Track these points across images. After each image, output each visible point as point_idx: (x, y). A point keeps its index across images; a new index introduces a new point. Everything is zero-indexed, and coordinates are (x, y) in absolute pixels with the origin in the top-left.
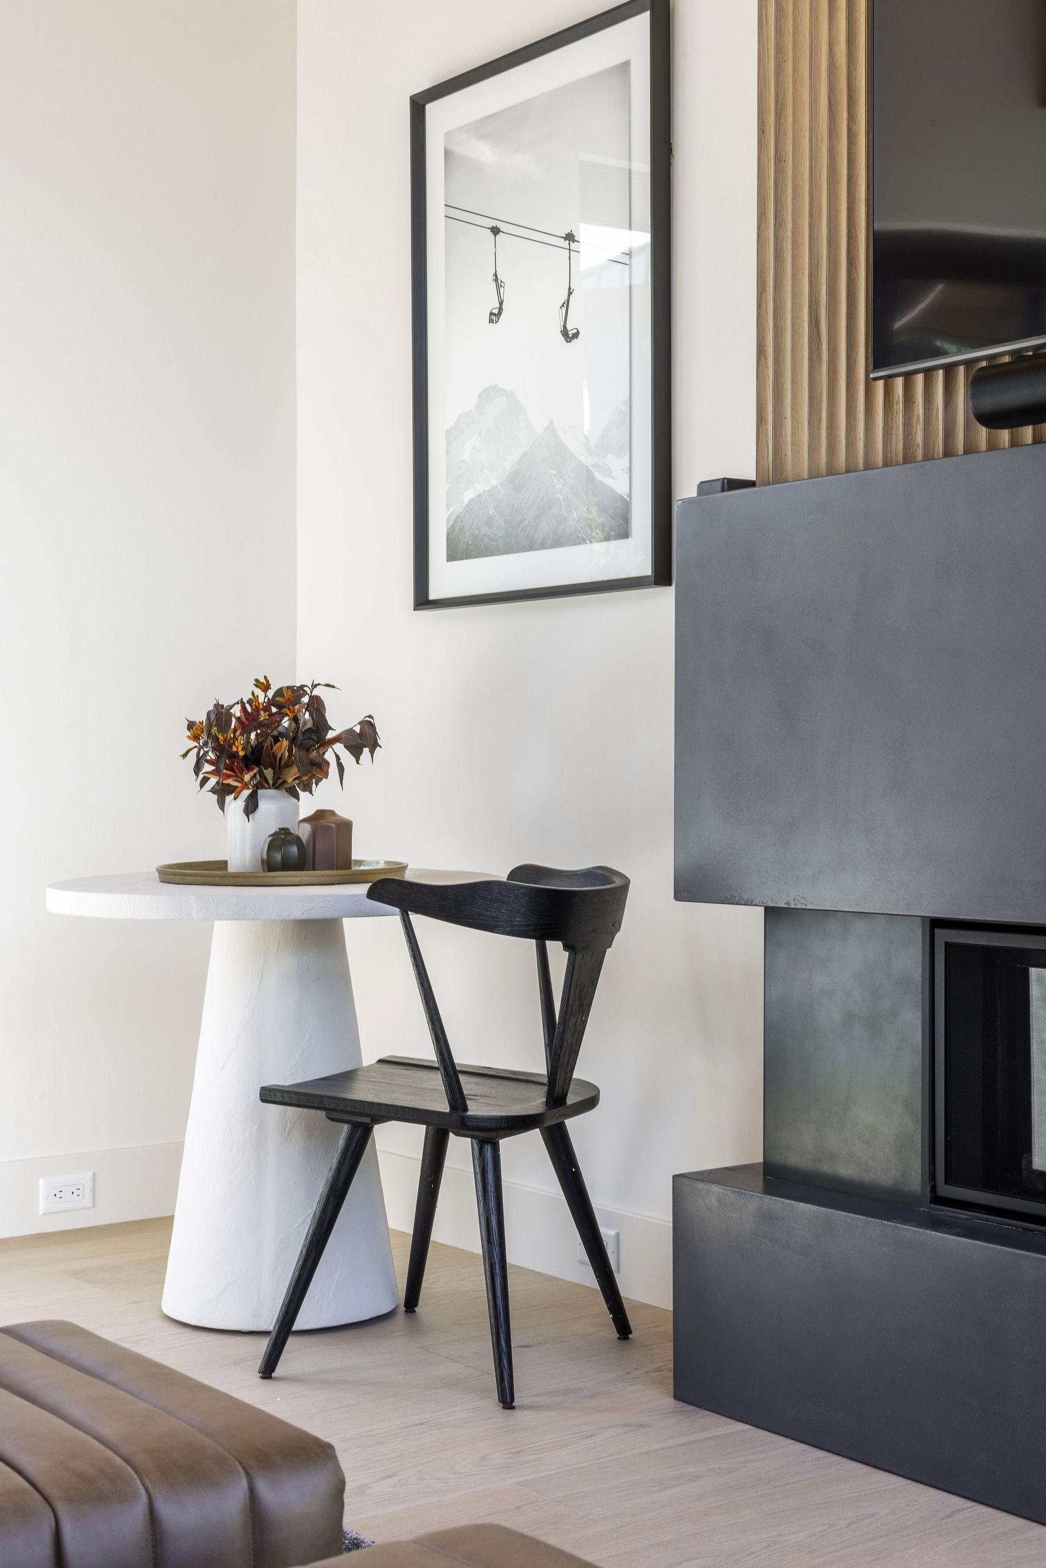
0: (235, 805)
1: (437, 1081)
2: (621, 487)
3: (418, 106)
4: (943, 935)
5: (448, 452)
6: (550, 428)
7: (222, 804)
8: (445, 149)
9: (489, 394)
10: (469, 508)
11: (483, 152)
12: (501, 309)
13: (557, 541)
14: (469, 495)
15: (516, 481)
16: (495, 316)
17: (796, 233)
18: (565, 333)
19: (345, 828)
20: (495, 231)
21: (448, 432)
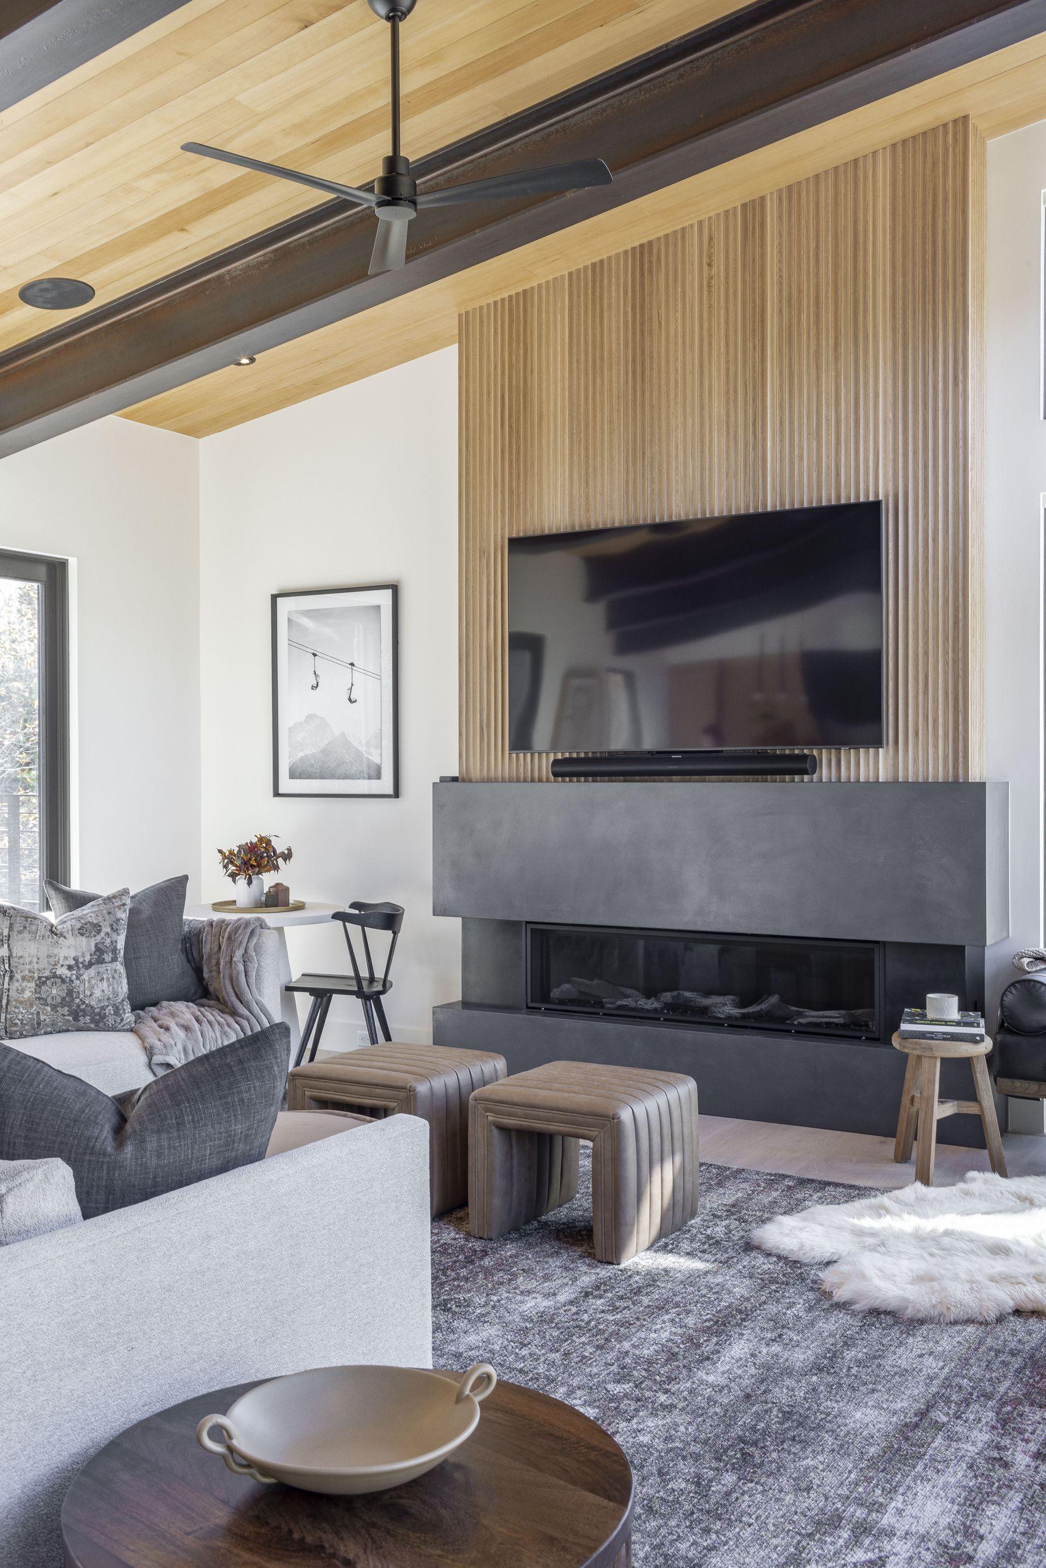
0: (242, 881)
1: (354, 982)
2: (377, 760)
3: (274, 598)
4: (530, 926)
5: (289, 736)
6: (343, 734)
7: (234, 881)
8: (289, 619)
9: (310, 717)
10: (301, 759)
11: (306, 622)
12: (317, 685)
13: (346, 777)
14: (301, 754)
15: (325, 752)
16: (315, 687)
17: (474, 697)
18: (350, 700)
19: (287, 889)
20: (315, 655)
21: (290, 729)
